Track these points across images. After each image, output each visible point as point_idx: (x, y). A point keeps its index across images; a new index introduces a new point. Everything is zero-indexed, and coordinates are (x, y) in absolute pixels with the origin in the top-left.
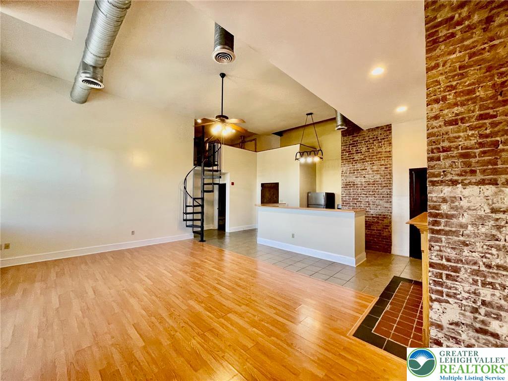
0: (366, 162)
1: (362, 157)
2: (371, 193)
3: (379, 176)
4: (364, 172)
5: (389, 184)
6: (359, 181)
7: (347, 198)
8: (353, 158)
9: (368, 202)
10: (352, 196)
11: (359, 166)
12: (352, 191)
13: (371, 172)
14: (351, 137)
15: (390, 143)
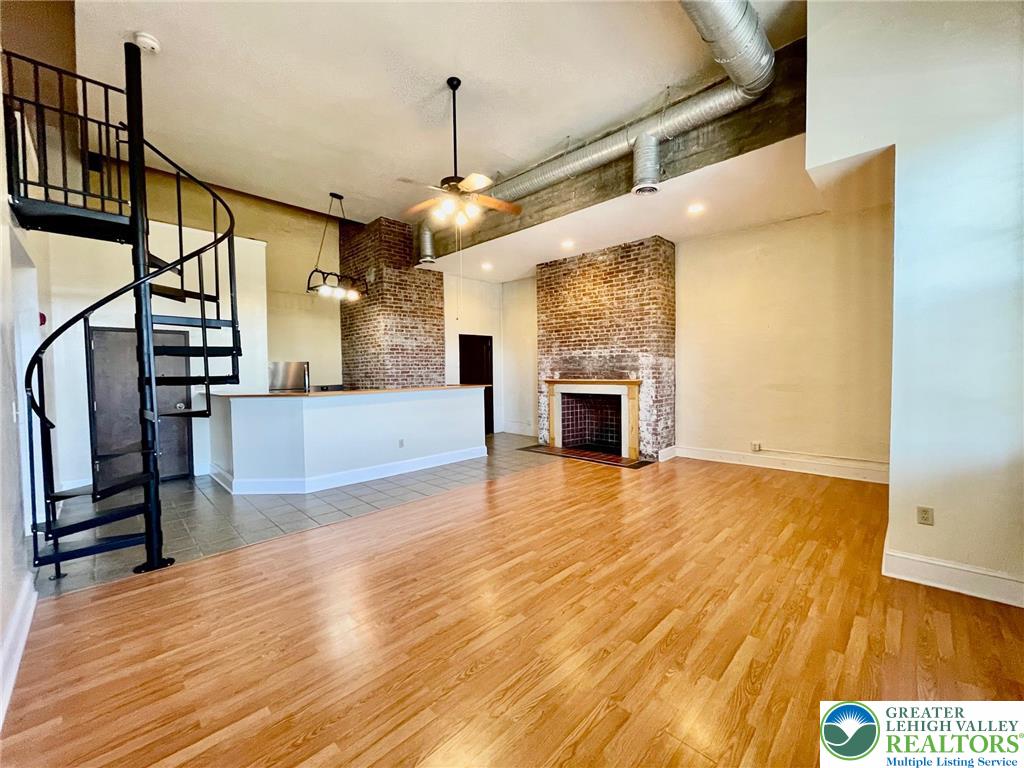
0: (418, 316)
1: (413, 308)
2: (424, 363)
3: (431, 340)
4: (415, 331)
5: (441, 352)
6: (410, 344)
7: (394, 370)
8: (401, 308)
9: (420, 376)
10: (401, 367)
11: (408, 321)
12: (400, 359)
13: (423, 333)
14: (397, 272)
15: (442, 298)
